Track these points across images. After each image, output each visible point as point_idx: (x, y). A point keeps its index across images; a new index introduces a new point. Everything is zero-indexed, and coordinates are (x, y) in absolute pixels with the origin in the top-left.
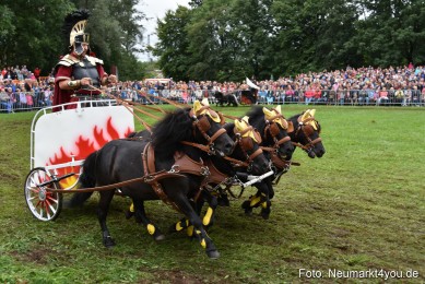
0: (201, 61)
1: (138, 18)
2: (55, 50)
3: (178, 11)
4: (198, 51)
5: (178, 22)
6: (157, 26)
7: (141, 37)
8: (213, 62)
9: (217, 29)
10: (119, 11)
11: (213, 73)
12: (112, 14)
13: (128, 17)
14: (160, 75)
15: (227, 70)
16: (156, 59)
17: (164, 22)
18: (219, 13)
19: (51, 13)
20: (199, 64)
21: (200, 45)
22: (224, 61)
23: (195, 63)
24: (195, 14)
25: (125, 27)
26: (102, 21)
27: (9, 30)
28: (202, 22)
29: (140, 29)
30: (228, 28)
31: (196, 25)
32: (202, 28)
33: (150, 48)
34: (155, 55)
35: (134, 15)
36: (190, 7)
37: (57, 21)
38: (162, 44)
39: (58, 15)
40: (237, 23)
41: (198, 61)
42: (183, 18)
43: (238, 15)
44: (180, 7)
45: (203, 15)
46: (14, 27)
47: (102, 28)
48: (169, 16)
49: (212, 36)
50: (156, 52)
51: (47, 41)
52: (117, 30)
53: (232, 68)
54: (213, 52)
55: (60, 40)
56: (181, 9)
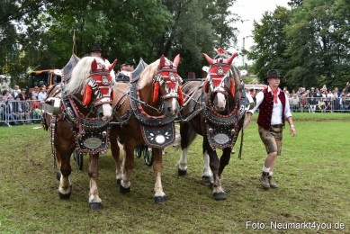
0: (301, 65)
1: (233, 20)
2: (147, 55)
3: (276, 12)
4: (297, 54)
5: (276, 24)
6: (253, 28)
7: (235, 41)
8: (313, 66)
9: (319, 30)
10: (213, 14)
11: (313, 78)
12: (206, 16)
13: (223, 19)
14: (255, 80)
15: (329, 75)
16: (251, 63)
17: (261, 24)
18: (321, 12)
19: (144, 18)
20: (298, 69)
21: (300, 47)
22: (326, 65)
23: (293, 67)
24: (295, 14)
25: (219, 31)
26: (195, 24)
27: (103, 34)
28: (302, 23)
29: (235, 32)
30: (332, 29)
31: (295, 26)
32: (303, 29)
33: (244, 52)
34: (249, 58)
35: (228, 18)
36: (289, 8)
37: (150, 25)
38: (258, 47)
39: (150, 19)
40: (342, 23)
41: (297, 65)
42: (282, 19)
43: (344, 14)
44: (279, 7)
45: (303, 15)
46: (107, 33)
47: (194, 31)
48: (267, 18)
49: (313, 37)
50: (251, 56)
51: (139, 45)
52: (209, 33)
53: (335, 72)
54: (314, 56)
55: (152, 45)
56: (280, 10)
